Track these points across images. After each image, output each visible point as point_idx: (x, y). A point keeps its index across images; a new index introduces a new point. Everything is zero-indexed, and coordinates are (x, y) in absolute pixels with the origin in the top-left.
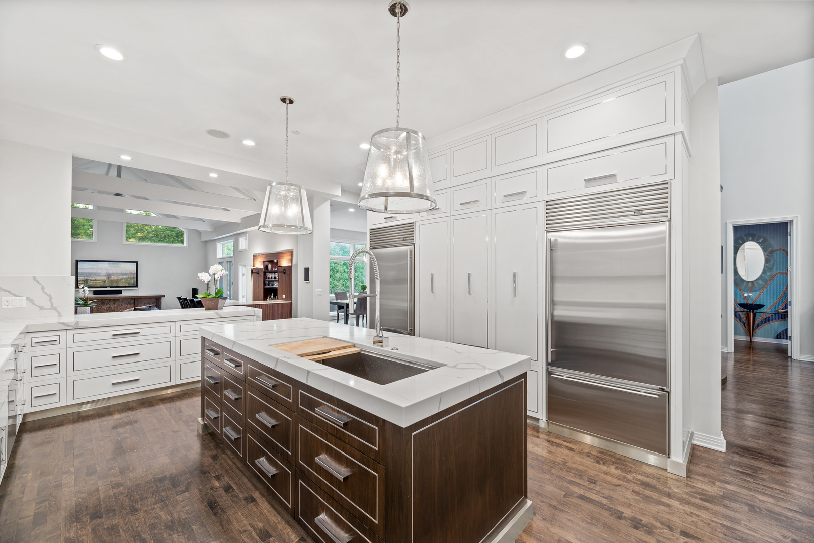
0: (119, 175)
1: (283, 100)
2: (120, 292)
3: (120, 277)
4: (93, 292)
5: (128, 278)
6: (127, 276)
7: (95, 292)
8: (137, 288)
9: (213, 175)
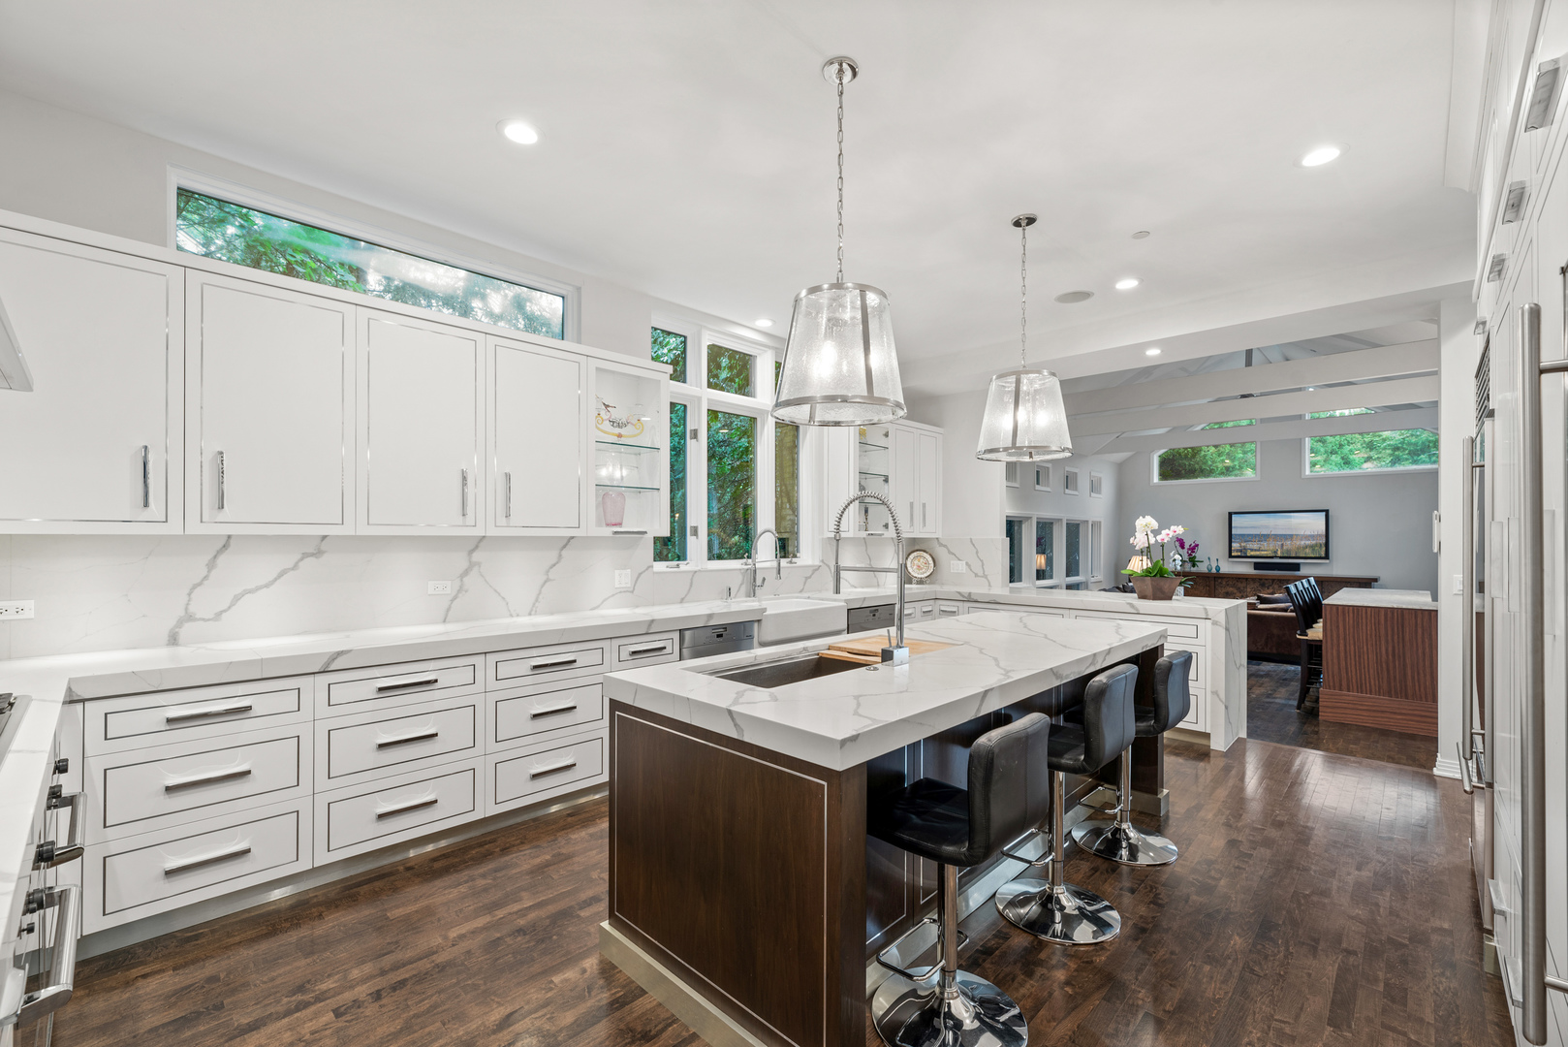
0: (1249, 363)
1: (1017, 224)
2: (1296, 567)
3: (1303, 543)
4: (1253, 566)
5: (1316, 545)
6: (1314, 542)
7: (1257, 566)
8: (1327, 561)
9: (1153, 352)
